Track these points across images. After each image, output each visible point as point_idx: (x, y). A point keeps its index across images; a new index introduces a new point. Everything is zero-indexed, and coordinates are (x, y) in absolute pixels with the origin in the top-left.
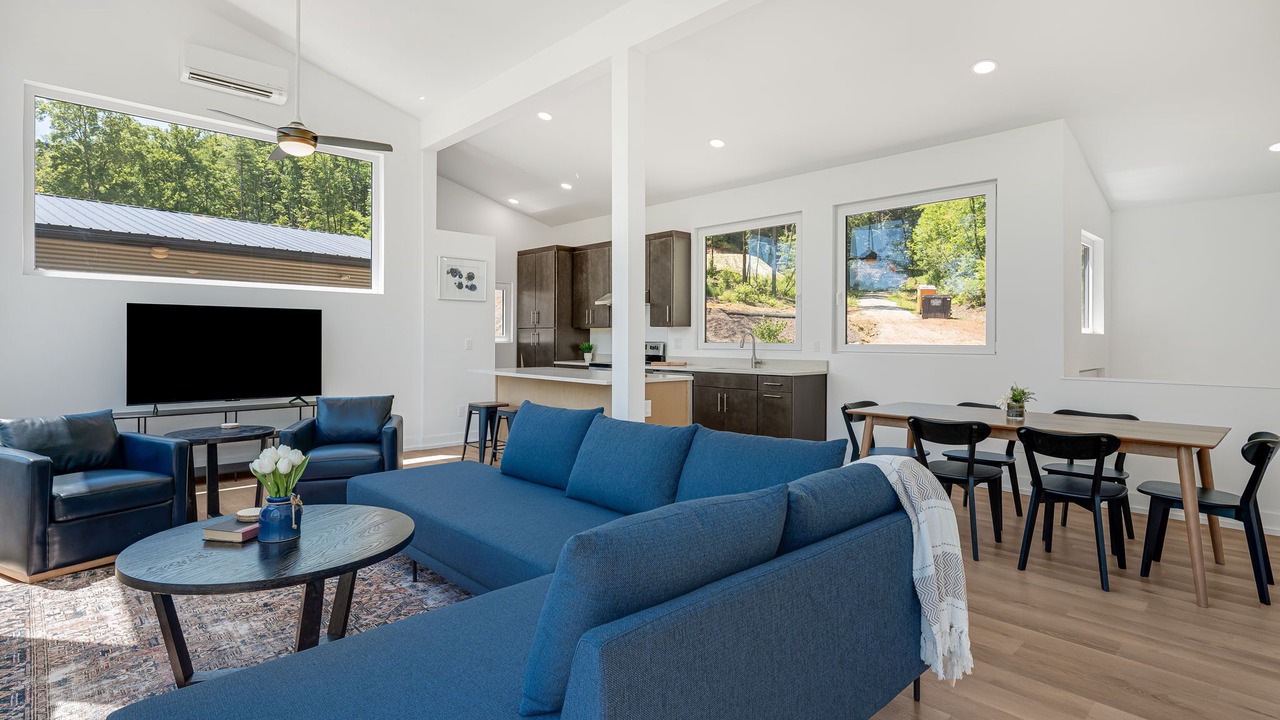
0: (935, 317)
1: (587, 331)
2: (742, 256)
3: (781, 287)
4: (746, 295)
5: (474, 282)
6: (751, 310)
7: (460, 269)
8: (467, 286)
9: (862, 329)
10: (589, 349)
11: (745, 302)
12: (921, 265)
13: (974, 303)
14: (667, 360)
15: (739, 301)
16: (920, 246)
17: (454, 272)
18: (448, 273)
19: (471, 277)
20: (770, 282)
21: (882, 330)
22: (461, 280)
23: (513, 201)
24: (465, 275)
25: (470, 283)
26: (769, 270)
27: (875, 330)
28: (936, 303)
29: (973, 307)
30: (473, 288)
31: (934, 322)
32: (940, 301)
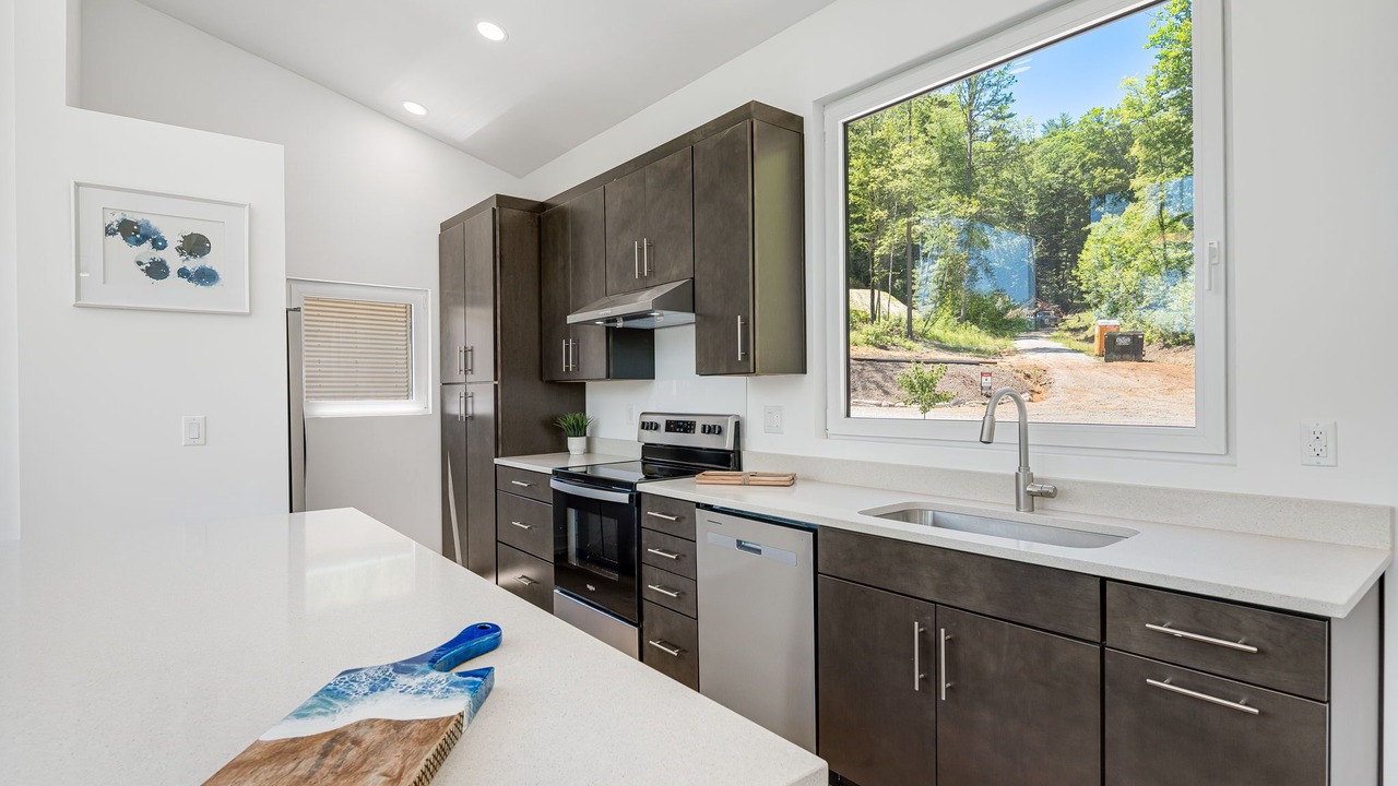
0: (1122, 360)
1: (579, 389)
2: (869, 292)
3: (918, 327)
4: (877, 337)
5: (208, 261)
6: (884, 354)
7: (155, 223)
8: (183, 273)
9: (1028, 376)
10: (580, 429)
11: (874, 345)
12: (1088, 298)
13: (1169, 341)
14: (748, 465)
15: (867, 343)
16: (1087, 274)
17: (131, 231)
18: (109, 231)
19: (195, 245)
20: (904, 321)
21: (1055, 377)
22: (159, 255)
23: (414, 109)
24: (174, 240)
25: (193, 264)
26: (903, 308)
27: (1045, 377)
28: (1121, 341)
29: (1168, 346)
30: (206, 277)
31: (1124, 366)
32: (1129, 340)
